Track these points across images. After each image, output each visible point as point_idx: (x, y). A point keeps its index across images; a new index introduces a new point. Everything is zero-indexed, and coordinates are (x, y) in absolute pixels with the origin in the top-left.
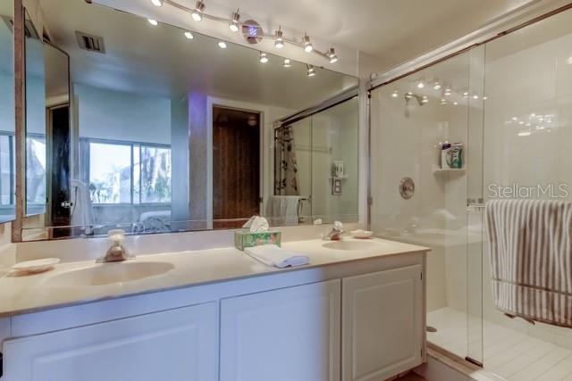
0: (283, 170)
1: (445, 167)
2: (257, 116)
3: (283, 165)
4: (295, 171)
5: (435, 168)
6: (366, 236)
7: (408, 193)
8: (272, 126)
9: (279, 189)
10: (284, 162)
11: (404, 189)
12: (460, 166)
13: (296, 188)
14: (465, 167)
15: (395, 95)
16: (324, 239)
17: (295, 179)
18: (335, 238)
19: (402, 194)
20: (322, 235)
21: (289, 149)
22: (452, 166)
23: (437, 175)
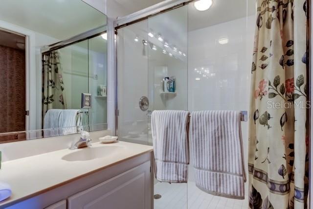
0: (50, 88)
1: (166, 91)
2: (23, 38)
3: (50, 84)
4: (62, 89)
5: (161, 92)
6: (112, 141)
7: (145, 107)
8: (39, 50)
9: (47, 103)
10: (51, 82)
11: (142, 104)
12: (174, 91)
13: (63, 103)
14: (176, 91)
15: (136, 40)
16: (70, 149)
17: (62, 95)
18: (83, 146)
19: (141, 108)
20: (70, 145)
21: (56, 71)
22: (170, 91)
23: (162, 95)
